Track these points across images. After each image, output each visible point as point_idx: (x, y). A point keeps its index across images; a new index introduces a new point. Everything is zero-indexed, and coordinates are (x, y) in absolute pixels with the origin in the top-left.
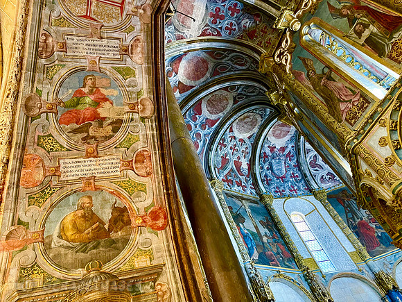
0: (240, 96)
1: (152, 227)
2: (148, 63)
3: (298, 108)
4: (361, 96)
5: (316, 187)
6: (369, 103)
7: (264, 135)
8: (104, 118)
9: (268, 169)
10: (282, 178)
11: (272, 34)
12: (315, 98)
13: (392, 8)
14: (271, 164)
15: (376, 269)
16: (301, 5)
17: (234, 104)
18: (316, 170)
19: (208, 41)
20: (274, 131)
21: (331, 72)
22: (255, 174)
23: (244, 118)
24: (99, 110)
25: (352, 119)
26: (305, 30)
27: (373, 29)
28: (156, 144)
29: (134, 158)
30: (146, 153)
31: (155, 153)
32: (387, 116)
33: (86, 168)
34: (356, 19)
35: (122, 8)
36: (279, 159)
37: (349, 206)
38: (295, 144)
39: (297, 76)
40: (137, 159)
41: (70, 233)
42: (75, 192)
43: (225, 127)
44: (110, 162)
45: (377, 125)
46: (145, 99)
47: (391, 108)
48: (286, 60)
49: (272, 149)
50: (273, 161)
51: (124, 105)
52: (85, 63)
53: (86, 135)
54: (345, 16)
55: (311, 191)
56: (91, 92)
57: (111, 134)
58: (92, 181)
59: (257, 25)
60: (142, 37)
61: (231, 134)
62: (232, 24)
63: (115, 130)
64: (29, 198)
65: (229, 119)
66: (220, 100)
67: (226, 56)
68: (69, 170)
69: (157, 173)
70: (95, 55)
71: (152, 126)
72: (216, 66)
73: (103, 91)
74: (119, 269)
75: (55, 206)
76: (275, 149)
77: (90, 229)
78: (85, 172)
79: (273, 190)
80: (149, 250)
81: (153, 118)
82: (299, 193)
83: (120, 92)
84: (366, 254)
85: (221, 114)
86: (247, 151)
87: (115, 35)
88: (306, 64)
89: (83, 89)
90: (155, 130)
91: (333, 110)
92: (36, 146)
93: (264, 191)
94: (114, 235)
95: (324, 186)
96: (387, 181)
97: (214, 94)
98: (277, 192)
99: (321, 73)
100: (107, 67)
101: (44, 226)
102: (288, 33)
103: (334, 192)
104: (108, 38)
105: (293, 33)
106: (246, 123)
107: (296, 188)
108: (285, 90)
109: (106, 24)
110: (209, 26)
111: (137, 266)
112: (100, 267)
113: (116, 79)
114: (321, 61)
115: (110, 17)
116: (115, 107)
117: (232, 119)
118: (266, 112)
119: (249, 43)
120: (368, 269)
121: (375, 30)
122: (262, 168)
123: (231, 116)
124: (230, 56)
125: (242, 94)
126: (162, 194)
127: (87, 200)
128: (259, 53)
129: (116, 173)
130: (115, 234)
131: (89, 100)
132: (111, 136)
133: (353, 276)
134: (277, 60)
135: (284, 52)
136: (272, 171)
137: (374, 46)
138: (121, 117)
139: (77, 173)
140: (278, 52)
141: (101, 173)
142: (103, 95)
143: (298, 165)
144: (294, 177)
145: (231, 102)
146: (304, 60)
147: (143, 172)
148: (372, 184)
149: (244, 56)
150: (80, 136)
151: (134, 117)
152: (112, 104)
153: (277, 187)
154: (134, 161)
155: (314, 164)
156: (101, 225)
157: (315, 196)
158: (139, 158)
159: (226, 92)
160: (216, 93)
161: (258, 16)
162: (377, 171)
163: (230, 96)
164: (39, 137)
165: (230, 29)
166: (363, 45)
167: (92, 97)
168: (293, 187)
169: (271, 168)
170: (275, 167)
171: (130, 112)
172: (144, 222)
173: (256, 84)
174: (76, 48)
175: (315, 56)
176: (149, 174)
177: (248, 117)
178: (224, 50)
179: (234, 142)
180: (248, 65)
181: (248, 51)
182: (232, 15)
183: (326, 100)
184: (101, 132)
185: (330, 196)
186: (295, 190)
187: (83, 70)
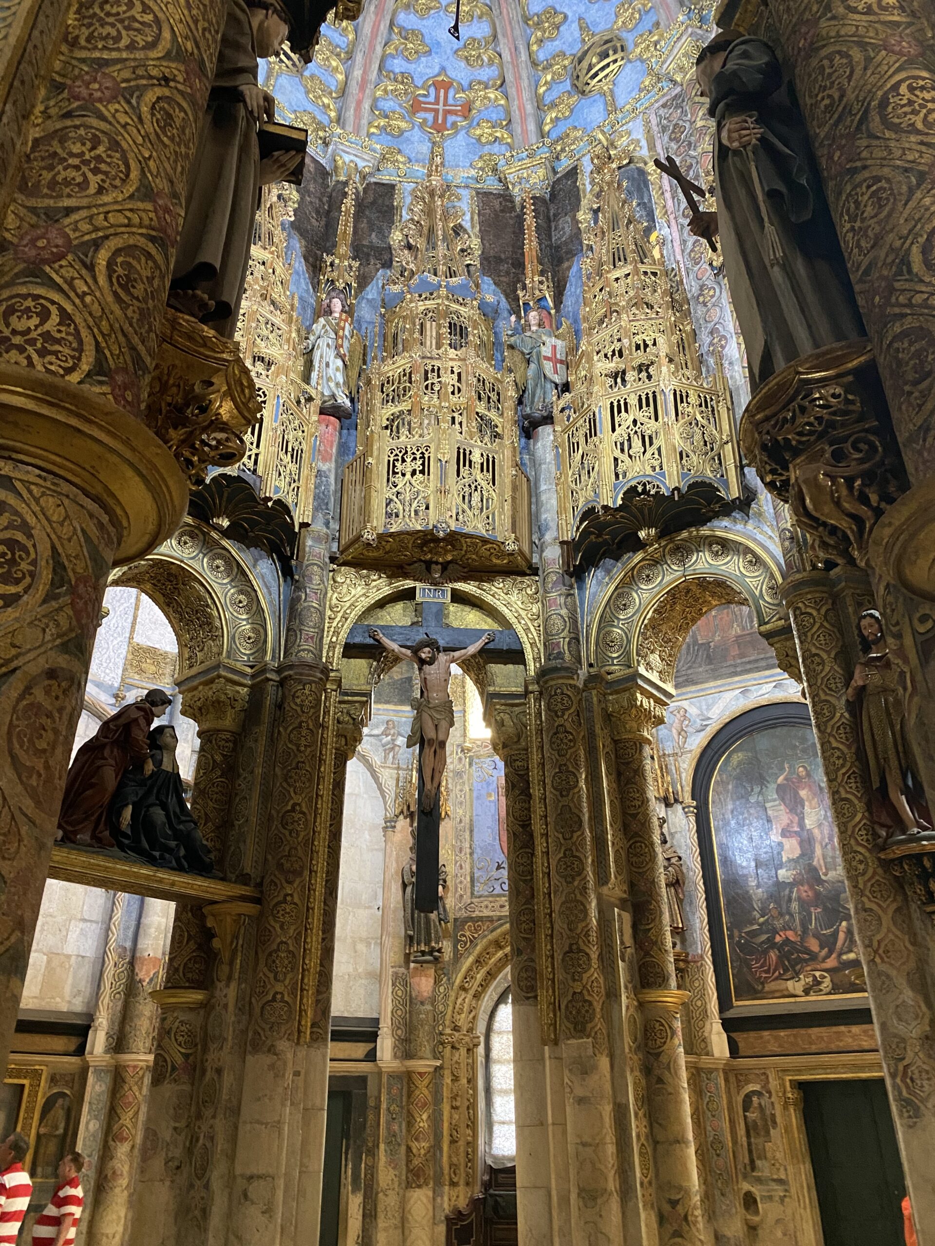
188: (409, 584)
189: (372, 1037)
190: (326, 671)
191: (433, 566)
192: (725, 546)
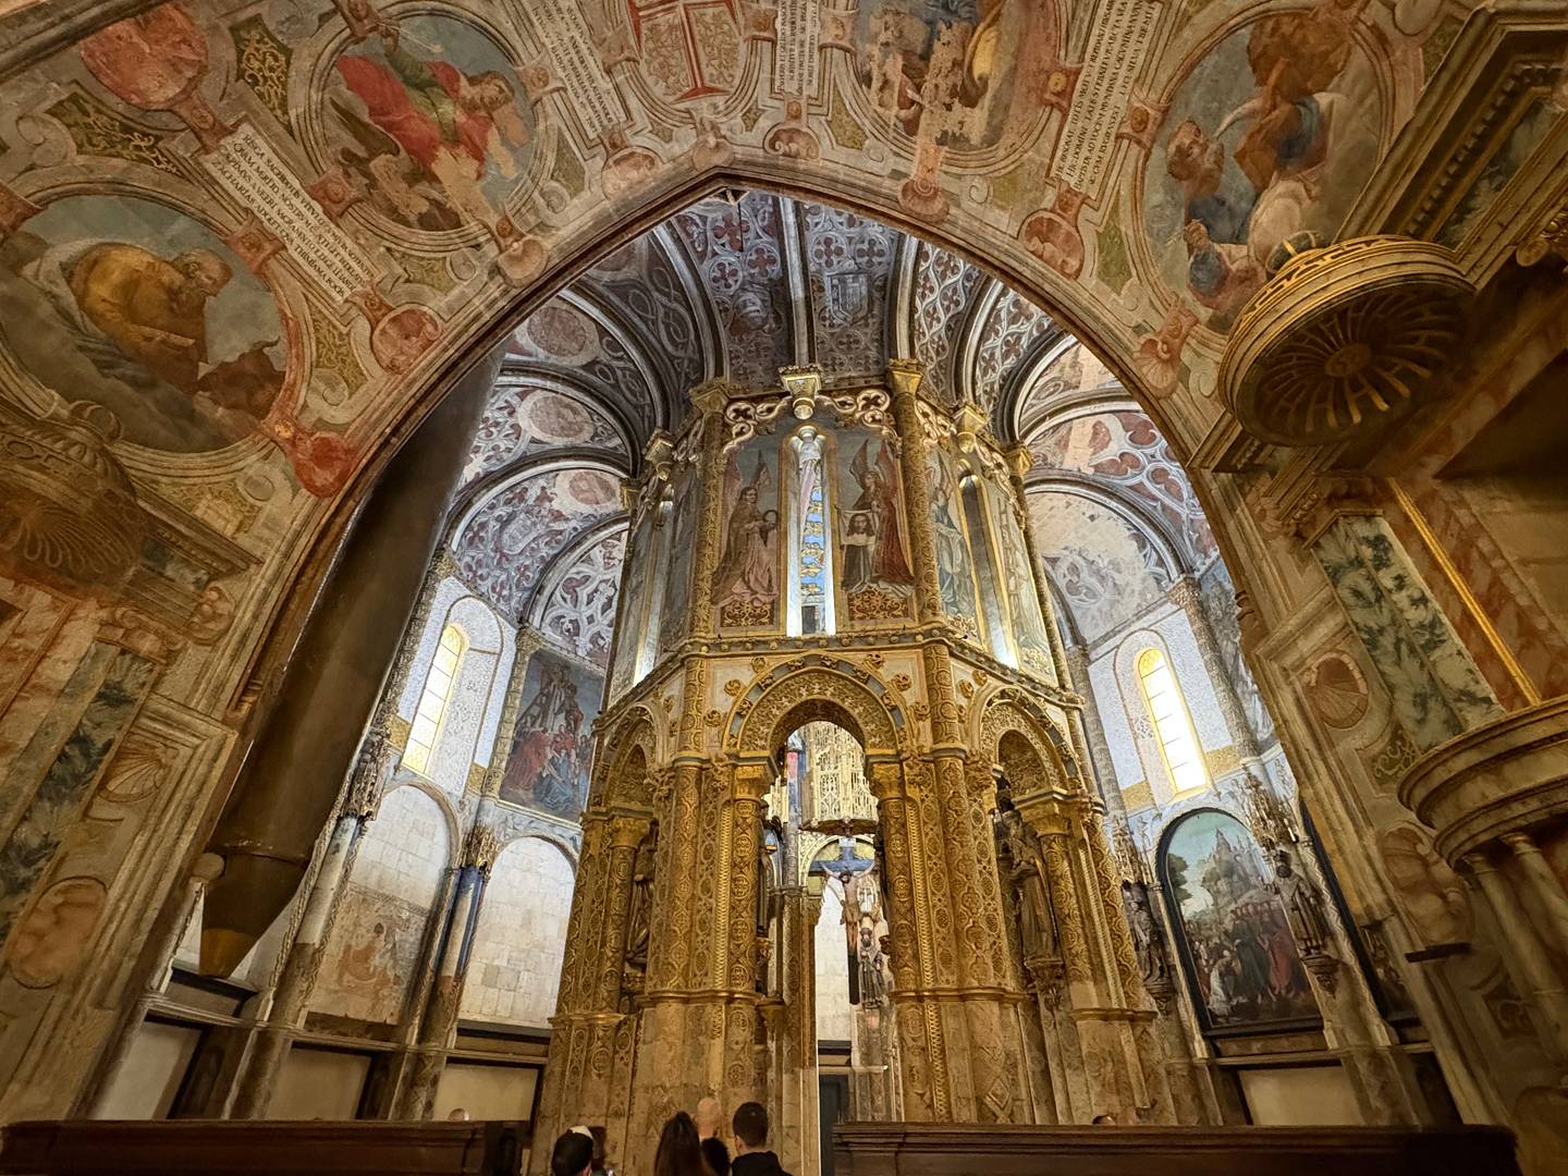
0: (608, 372)
1: (299, 469)
2: (617, 210)
3: (677, 507)
4: (772, 603)
5: (536, 623)
6: (771, 622)
7: (561, 464)
8: (434, 179)
9: (499, 519)
10: (503, 555)
11: (766, 370)
12: (718, 535)
13: (913, 551)
14: (511, 517)
15: (487, 820)
16: (839, 396)
17: (583, 367)
18: (564, 599)
19: (678, 241)
20: (581, 478)
21: (772, 527)
22: (469, 504)
23: (568, 406)
24: (443, 153)
25: (730, 617)
26: (807, 430)
27: (872, 544)
28: (464, 338)
29: (399, 311)
30: (429, 328)
31: (446, 349)
32: (772, 662)
33: (286, 211)
34: (869, 507)
35: (694, 93)
36: (534, 524)
37: (549, 696)
38: (584, 530)
39: (730, 473)
40: (405, 319)
41: (101, 290)
42: (207, 223)
43: (523, 380)
44: (347, 257)
45: (749, 660)
46: (541, 250)
47: (788, 659)
48: (741, 433)
49: (544, 497)
50: (522, 516)
51: (495, 206)
52: (528, 58)
53: (361, 152)
54: (864, 486)
55: (522, 621)
56: (470, 108)
57: (413, 218)
58: (268, 248)
59: (761, 327)
60: (664, 168)
61: (515, 401)
62: (734, 273)
63: (426, 222)
64: (74, 98)
65: (545, 376)
66: (572, 334)
67: (667, 295)
68: (244, 165)
69: (409, 386)
70: (561, 74)
71: (495, 301)
72: (634, 284)
73: (493, 138)
74: (154, 481)
75: (122, 194)
76: (547, 504)
77: (160, 335)
78: (273, 213)
79: (467, 559)
80: (252, 506)
81: (514, 292)
82: (502, 606)
83: (517, 181)
84: (497, 786)
85: (542, 354)
86: (505, 455)
87: (633, 103)
88: (757, 476)
89: (463, 82)
90: (492, 312)
91: (722, 577)
92: (224, 25)
93: (454, 547)
94: (202, 402)
95: (548, 631)
96: (683, 739)
97: (575, 312)
98: (469, 568)
99: (762, 511)
100: (552, 119)
101: (45, 203)
102: (783, 403)
103: (553, 656)
104: (617, 88)
105: (790, 411)
106: (559, 415)
107: (505, 593)
108: (688, 464)
109: (643, 67)
110: (705, 223)
111: (198, 513)
112: (113, 437)
113: (541, 157)
114: (780, 498)
115: (664, 72)
116: (478, 188)
117: (549, 384)
118: (610, 438)
119: (723, 333)
120: (474, 809)
121: (872, 549)
122: (492, 507)
123: (555, 378)
124: (675, 305)
125: (614, 373)
126: (379, 431)
127: (214, 268)
128: (719, 372)
129: (334, 294)
130: (209, 404)
131: (449, 111)
132: (407, 224)
133: (442, 804)
134: (731, 414)
135: (750, 417)
136: (502, 529)
137: (850, 566)
138: (465, 216)
139: (254, 194)
140: (743, 406)
141: (304, 255)
142: (484, 140)
143: (549, 565)
144: (523, 575)
145: (583, 359)
146: (762, 466)
147: (387, 353)
148: (657, 722)
149: (692, 337)
150: (348, 140)
151: (486, 248)
152: (479, 176)
153: (479, 563)
154: (392, 314)
155: (571, 587)
156: (194, 354)
157: (520, 635)
158: (409, 322)
159: (594, 336)
160: (579, 315)
161: (778, 319)
162: (686, 715)
163: (595, 349)
164: (256, 21)
165: (723, 277)
166: (842, 547)
167: (461, 118)
168: (502, 587)
169: (505, 523)
170: (512, 528)
171: (490, 232)
172: (294, 444)
173: (656, 395)
174: (549, 15)
175: (780, 480)
176: (392, 368)
177: (575, 412)
178: (679, 287)
179: (501, 417)
180: (681, 353)
181: (707, 342)
182: (752, 264)
183: (728, 554)
184: (397, 191)
185: (539, 656)
186: (500, 595)
187: (509, 55)
188: (835, 837)
189: (848, 1052)
190: (801, 889)
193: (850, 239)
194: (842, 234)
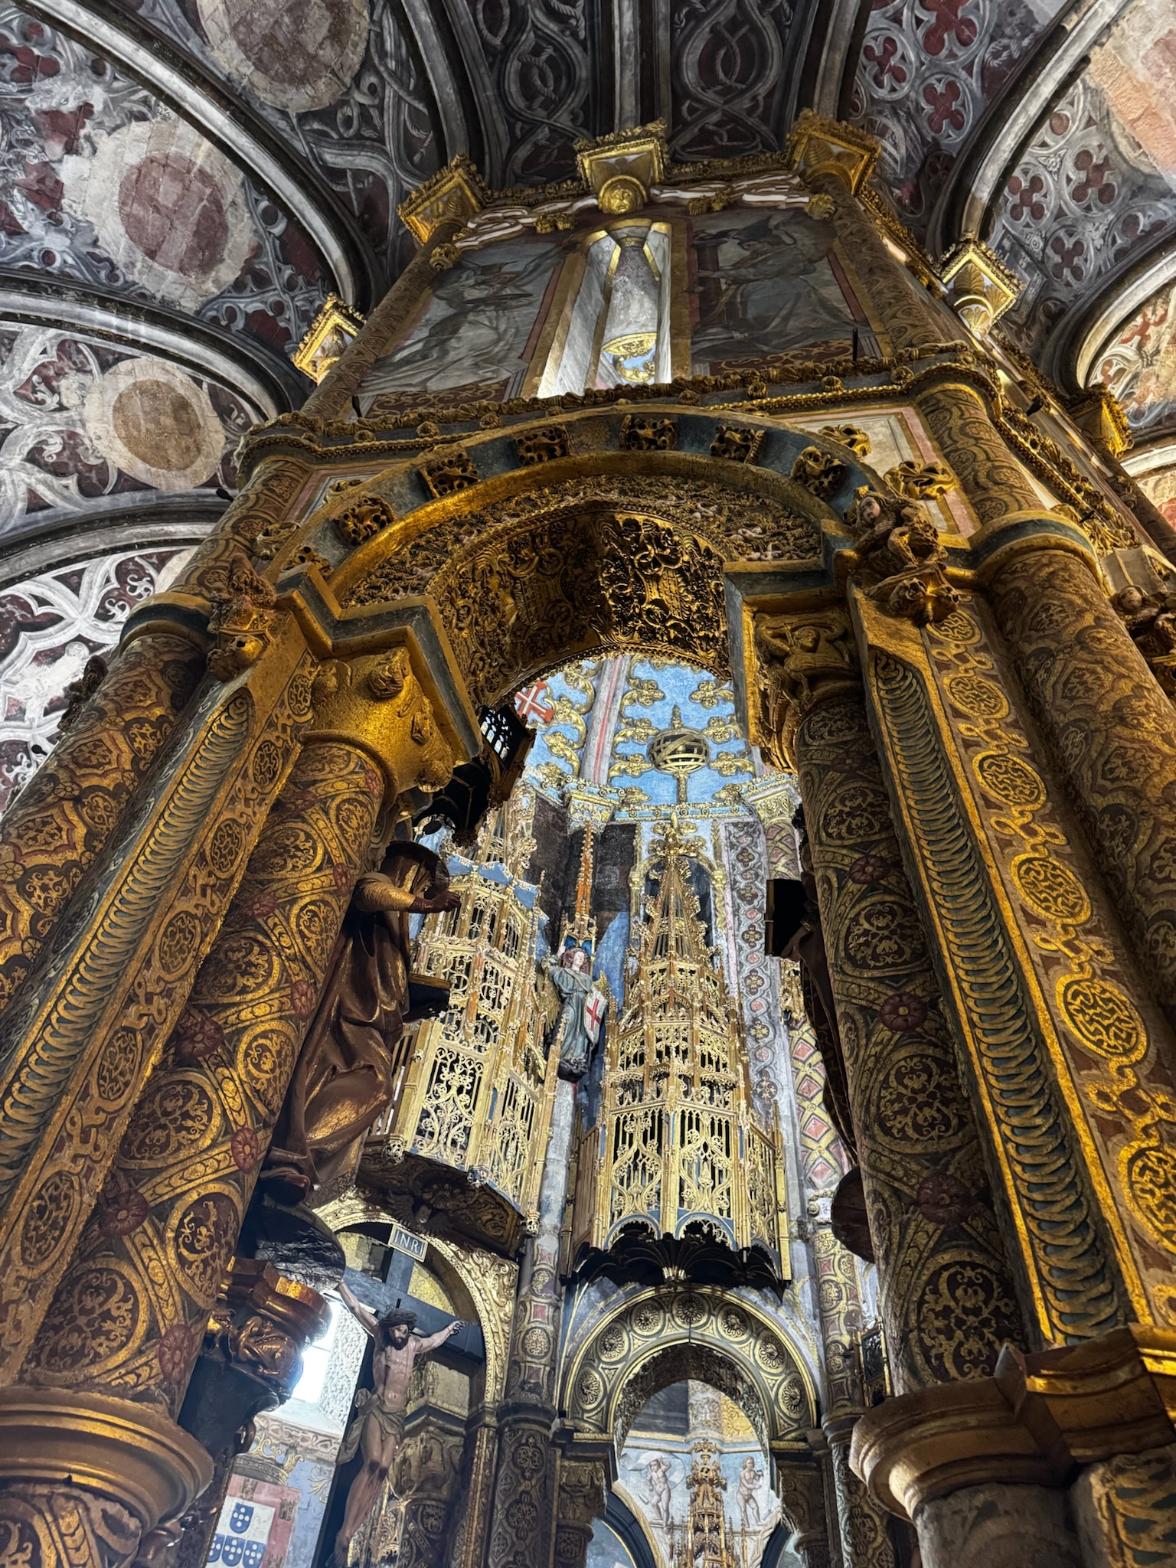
191: (424, 1208)
192: (746, 1321)
193: (1060, 214)
194: (1060, 196)
